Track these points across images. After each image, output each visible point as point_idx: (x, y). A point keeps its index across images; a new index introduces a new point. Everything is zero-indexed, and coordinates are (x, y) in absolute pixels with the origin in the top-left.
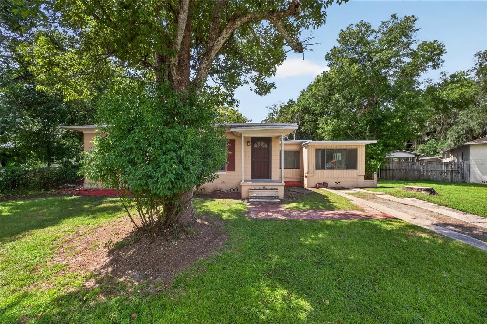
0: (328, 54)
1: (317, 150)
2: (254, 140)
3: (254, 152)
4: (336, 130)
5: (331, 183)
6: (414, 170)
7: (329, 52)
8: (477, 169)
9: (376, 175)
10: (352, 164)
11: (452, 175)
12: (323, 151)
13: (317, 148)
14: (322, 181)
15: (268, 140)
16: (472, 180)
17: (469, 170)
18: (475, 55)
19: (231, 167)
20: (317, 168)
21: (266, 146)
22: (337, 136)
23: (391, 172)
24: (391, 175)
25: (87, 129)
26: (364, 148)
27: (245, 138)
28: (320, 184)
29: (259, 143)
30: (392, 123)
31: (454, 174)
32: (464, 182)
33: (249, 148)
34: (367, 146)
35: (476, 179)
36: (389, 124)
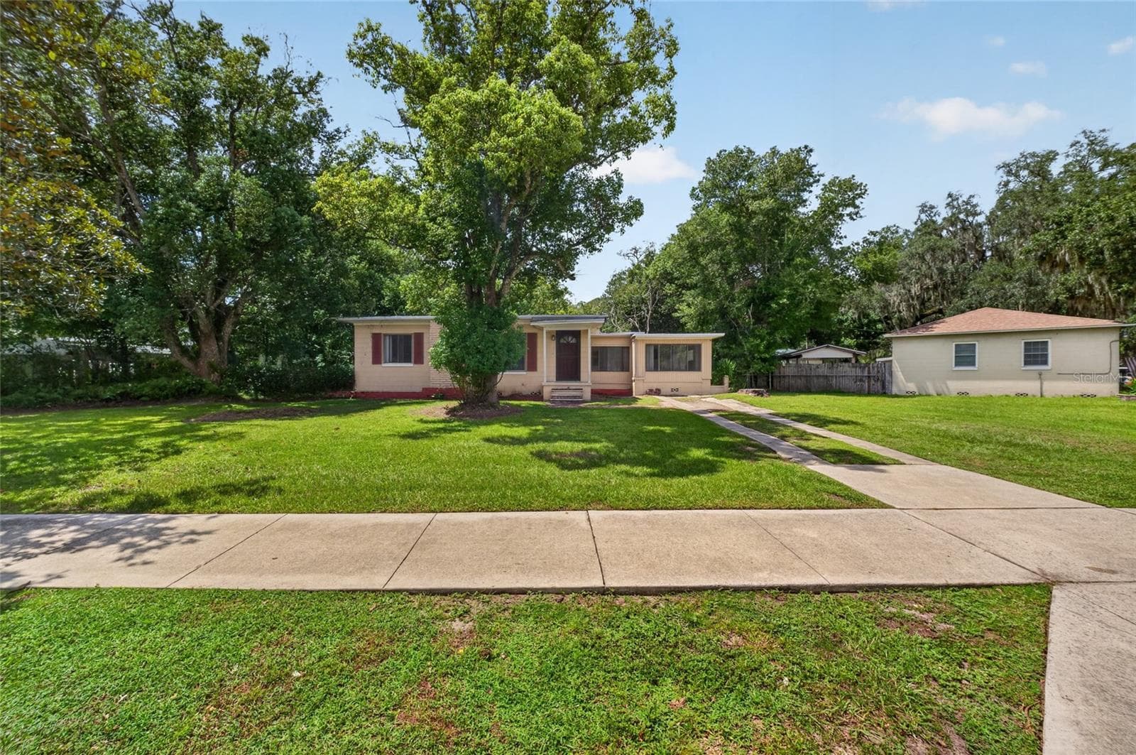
0: (694, 189)
1: (647, 346)
2: (560, 335)
3: (560, 349)
4: (701, 314)
5: (666, 388)
6: (818, 377)
7: (696, 185)
8: (900, 373)
9: (726, 380)
10: (694, 366)
11: (869, 382)
12: (656, 346)
13: (648, 343)
14: (654, 387)
15: (577, 334)
16: (895, 390)
17: (891, 374)
18: (999, 168)
19: (533, 367)
20: (648, 369)
21: (574, 341)
22: (703, 322)
23: (787, 380)
24: (786, 385)
25: (359, 321)
26: (711, 343)
27: (548, 332)
28: (651, 390)
29: (566, 338)
30: (778, 304)
31: (872, 382)
32: (885, 393)
33: (553, 344)
34: (715, 341)
35: (900, 390)
36: (774, 306)
